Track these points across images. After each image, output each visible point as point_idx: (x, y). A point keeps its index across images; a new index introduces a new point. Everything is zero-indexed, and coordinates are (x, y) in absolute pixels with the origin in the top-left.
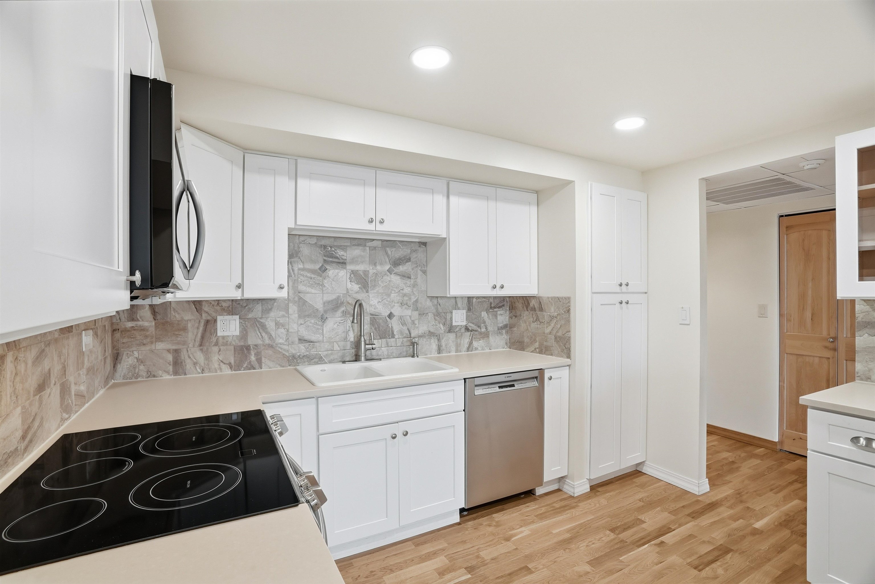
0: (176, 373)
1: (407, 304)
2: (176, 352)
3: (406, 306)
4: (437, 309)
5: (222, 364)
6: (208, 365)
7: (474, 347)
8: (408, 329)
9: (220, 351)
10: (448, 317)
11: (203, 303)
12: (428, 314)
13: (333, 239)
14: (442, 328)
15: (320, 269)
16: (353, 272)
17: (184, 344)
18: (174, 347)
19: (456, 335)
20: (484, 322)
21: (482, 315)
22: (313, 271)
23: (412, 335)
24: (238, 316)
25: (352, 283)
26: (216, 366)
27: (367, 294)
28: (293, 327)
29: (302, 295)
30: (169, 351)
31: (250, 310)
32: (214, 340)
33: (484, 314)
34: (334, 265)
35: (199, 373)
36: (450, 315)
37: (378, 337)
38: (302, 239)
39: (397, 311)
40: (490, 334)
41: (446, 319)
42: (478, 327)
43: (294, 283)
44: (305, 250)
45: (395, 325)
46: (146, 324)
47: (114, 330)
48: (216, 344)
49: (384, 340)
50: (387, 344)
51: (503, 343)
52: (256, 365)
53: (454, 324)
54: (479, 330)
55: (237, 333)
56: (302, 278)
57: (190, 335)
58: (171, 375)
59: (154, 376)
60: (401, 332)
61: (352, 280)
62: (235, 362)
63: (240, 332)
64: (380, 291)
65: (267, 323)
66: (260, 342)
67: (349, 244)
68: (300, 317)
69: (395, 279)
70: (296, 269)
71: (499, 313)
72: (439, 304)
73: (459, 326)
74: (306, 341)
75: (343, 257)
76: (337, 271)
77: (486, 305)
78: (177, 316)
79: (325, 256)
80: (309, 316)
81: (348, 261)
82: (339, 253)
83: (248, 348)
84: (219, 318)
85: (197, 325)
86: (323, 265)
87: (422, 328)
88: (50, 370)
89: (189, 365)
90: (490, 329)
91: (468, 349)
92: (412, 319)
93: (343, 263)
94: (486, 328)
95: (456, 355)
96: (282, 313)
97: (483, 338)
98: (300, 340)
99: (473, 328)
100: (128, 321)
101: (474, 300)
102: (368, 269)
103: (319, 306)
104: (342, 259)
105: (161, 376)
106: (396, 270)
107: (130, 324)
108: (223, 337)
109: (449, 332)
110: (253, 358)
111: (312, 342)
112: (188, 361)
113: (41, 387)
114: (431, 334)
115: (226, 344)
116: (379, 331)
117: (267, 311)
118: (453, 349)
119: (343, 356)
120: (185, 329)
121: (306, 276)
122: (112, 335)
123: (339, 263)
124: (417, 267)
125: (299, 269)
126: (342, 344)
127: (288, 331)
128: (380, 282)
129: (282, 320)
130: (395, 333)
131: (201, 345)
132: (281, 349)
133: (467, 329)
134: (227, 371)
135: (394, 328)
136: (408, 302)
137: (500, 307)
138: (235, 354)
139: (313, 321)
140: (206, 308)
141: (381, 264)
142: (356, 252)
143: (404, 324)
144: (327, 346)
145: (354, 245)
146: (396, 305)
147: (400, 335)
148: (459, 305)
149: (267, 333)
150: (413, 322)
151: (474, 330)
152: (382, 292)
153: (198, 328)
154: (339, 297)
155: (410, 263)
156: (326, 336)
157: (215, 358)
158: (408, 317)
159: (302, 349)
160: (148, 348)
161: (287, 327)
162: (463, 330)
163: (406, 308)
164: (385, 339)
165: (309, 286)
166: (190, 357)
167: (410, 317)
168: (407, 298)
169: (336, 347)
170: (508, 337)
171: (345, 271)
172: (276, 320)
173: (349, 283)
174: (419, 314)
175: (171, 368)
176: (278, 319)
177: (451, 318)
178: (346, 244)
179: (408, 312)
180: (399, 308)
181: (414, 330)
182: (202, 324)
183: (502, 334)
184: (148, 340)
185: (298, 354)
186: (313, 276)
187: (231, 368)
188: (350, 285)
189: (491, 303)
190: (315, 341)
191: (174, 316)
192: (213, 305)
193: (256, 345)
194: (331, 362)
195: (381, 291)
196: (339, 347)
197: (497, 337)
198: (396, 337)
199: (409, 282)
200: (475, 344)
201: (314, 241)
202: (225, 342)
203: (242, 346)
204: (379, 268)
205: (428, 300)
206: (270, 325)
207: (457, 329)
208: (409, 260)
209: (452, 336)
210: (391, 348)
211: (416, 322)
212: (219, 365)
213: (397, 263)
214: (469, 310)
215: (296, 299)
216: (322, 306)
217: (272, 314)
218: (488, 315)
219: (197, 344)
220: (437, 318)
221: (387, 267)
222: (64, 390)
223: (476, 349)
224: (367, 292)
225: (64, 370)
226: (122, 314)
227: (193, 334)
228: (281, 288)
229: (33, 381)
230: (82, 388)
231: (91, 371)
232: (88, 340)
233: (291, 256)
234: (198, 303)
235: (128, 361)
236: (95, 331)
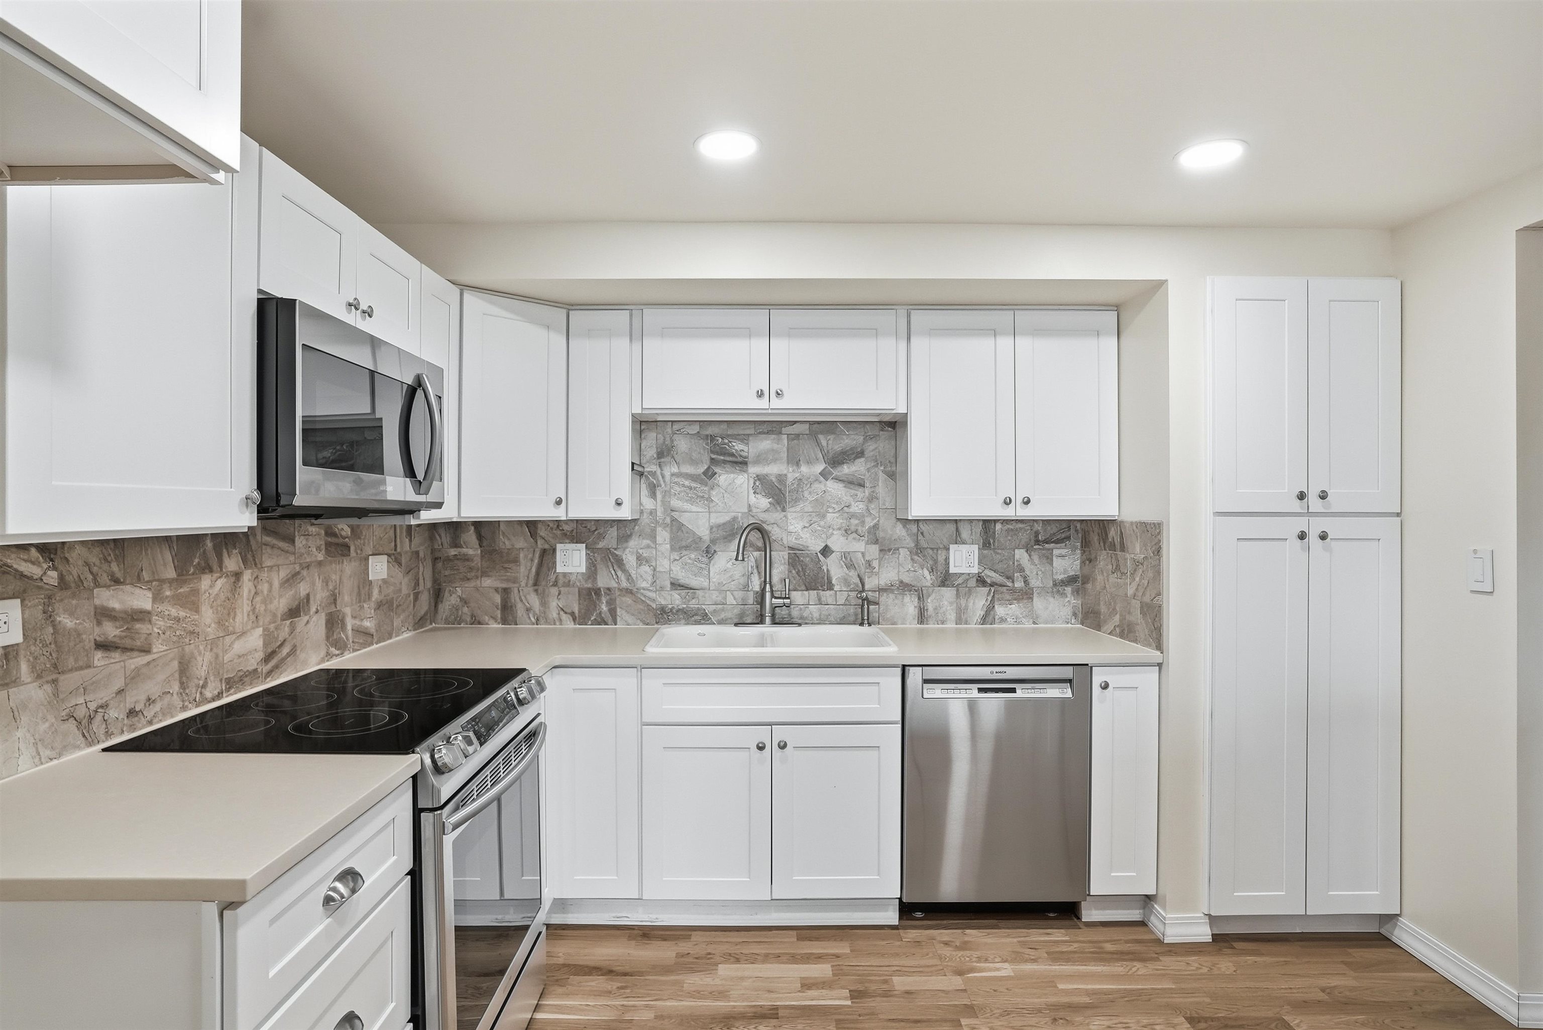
0: (504, 621)
1: (856, 532)
2: (506, 591)
3: (854, 535)
4: (917, 543)
5: (562, 613)
6: (545, 613)
7: (997, 617)
8: (859, 575)
9: (559, 594)
10: (941, 558)
11: (540, 526)
12: (898, 550)
13: (724, 426)
14: (927, 578)
15: (705, 473)
16: (759, 478)
17: (514, 583)
18: (504, 585)
19: (958, 590)
20: (1022, 570)
21: (1017, 557)
22: (693, 478)
23: (867, 587)
24: (585, 545)
25: (757, 496)
26: (555, 615)
27: (784, 513)
28: (664, 564)
29: (675, 515)
30: (496, 590)
31: (601, 537)
32: (552, 577)
33: (1021, 555)
34: (728, 467)
35: (534, 624)
36: (944, 552)
37: (803, 588)
38: (676, 427)
39: (838, 543)
40: (1035, 594)
41: (936, 561)
42: (1008, 578)
43: (664, 497)
44: (682, 444)
45: (834, 568)
46: (471, 552)
47: (436, 559)
48: (555, 584)
49: (813, 593)
50: (819, 599)
51: (1067, 611)
52: (610, 621)
53: (952, 570)
54: (1010, 584)
55: (583, 569)
56: (678, 489)
57: (523, 570)
58: (499, 623)
59: (479, 623)
60: (846, 581)
61: (758, 491)
62: (579, 612)
63: (588, 568)
64: (806, 510)
65: (624, 557)
66: (613, 584)
67: (752, 431)
68: (673, 549)
69: (834, 488)
70: (667, 474)
71: (1056, 552)
72: (922, 533)
73: (963, 574)
74: (682, 586)
75: (743, 454)
76: (732, 476)
77: (1024, 537)
78: (507, 542)
79: (712, 452)
80: (687, 547)
81: (750, 460)
82: (736, 448)
83: (598, 592)
84: (559, 547)
85: (530, 556)
86: (709, 468)
87: (888, 575)
88: (308, 595)
89: (520, 611)
90: (1034, 582)
91: (984, 620)
92: (867, 559)
93: (741, 463)
94: (1026, 582)
95: (957, 629)
96: (646, 542)
97: (1018, 600)
98: (672, 584)
99: (994, 580)
100: (452, 547)
101: (998, 526)
102: (785, 472)
103: (703, 532)
104: (741, 456)
105: (487, 624)
106: (836, 472)
107: (453, 552)
108: (565, 575)
109: (944, 586)
110: (604, 608)
111: (691, 589)
112: (519, 605)
113: (294, 612)
114: (904, 587)
115: (568, 584)
116: (803, 577)
117: (624, 538)
118: (952, 616)
119: (742, 615)
120: (516, 561)
121: (683, 485)
122: (434, 565)
123: (736, 463)
124: (876, 466)
125: (672, 475)
126: (739, 594)
127: (655, 570)
128: (806, 494)
129: (645, 553)
130: (834, 582)
131: (535, 584)
132: (645, 596)
133: (981, 581)
134: (569, 625)
135: (832, 573)
136: (860, 528)
137: (1057, 542)
138: (579, 600)
139: (693, 556)
140: (542, 532)
141: (809, 462)
142: (764, 444)
143: (850, 566)
144: (715, 596)
145: (760, 433)
146: (835, 532)
147: (842, 585)
148: (965, 534)
149: (624, 571)
150: (869, 563)
151: (997, 584)
152: (811, 510)
153: (532, 560)
154: (735, 519)
155: (863, 459)
156: (714, 580)
157: (554, 604)
158: (860, 555)
159: (675, 599)
160: (472, 584)
161: (654, 564)
162: (972, 583)
163: (854, 539)
164: (815, 592)
165: (687, 501)
166: (521, 601)
167: (863, 554)
168: (857, 522)
169: (730, 600)
170: (1080, 602)
171: (746, 475)
172: (638, 552)
173: (752, 496)
174: (881, 550)
175: (498, 613)
176: (640, 551)
177: (947, 560)
178: (748, 432)
179: (858, 546)
180: (842, 539)
181: (870, 579)
182: (537, 555)
183: (1064, 595)
184: (473, 574)
185: (670, 606)
186: (694, 485)
187: (574, 619)
188: (755, 499)
189: (1037, 534)
190: (697, 587)
191: (504, 543)
192: (552, 529)
193: (609, 589)
194: (721, 622)
195: (809, 508)
196: (735, 599)
197: (1051, 599)
198: (836, 588)
199: (860, 493)
200: (1000, 610)
201: (695, 429)
202: (566, 581)
203: (589, 589)
204: (804, 469)
205: (899, 526)
206: (630, 559)
207: (960, 581)
208: (861, 454)
209: (948, 593)
210: (828, 606)
211: (875, 564)
212: (559, 614)
213: (836, 460)
214: (986, 545)
215: (668, 520)
216: (708, 532)
217: (633, 543)
218: (1030, 556)
219: (531, 582)
220: (916, 557)
221: (820, 467)
222: (334, 622)
223: (1003, 620)
224: (784, 510)
225: (334, 599)
226: (445, 538)
227: (525, 569)
228: (619, 504)
229: (281, 604)
230: (368, 624)
231: (386, 606)
232: (379, 568)
233: (660, 455)
234: (532, 525)
235: (450, 600)
236: (395, 558)
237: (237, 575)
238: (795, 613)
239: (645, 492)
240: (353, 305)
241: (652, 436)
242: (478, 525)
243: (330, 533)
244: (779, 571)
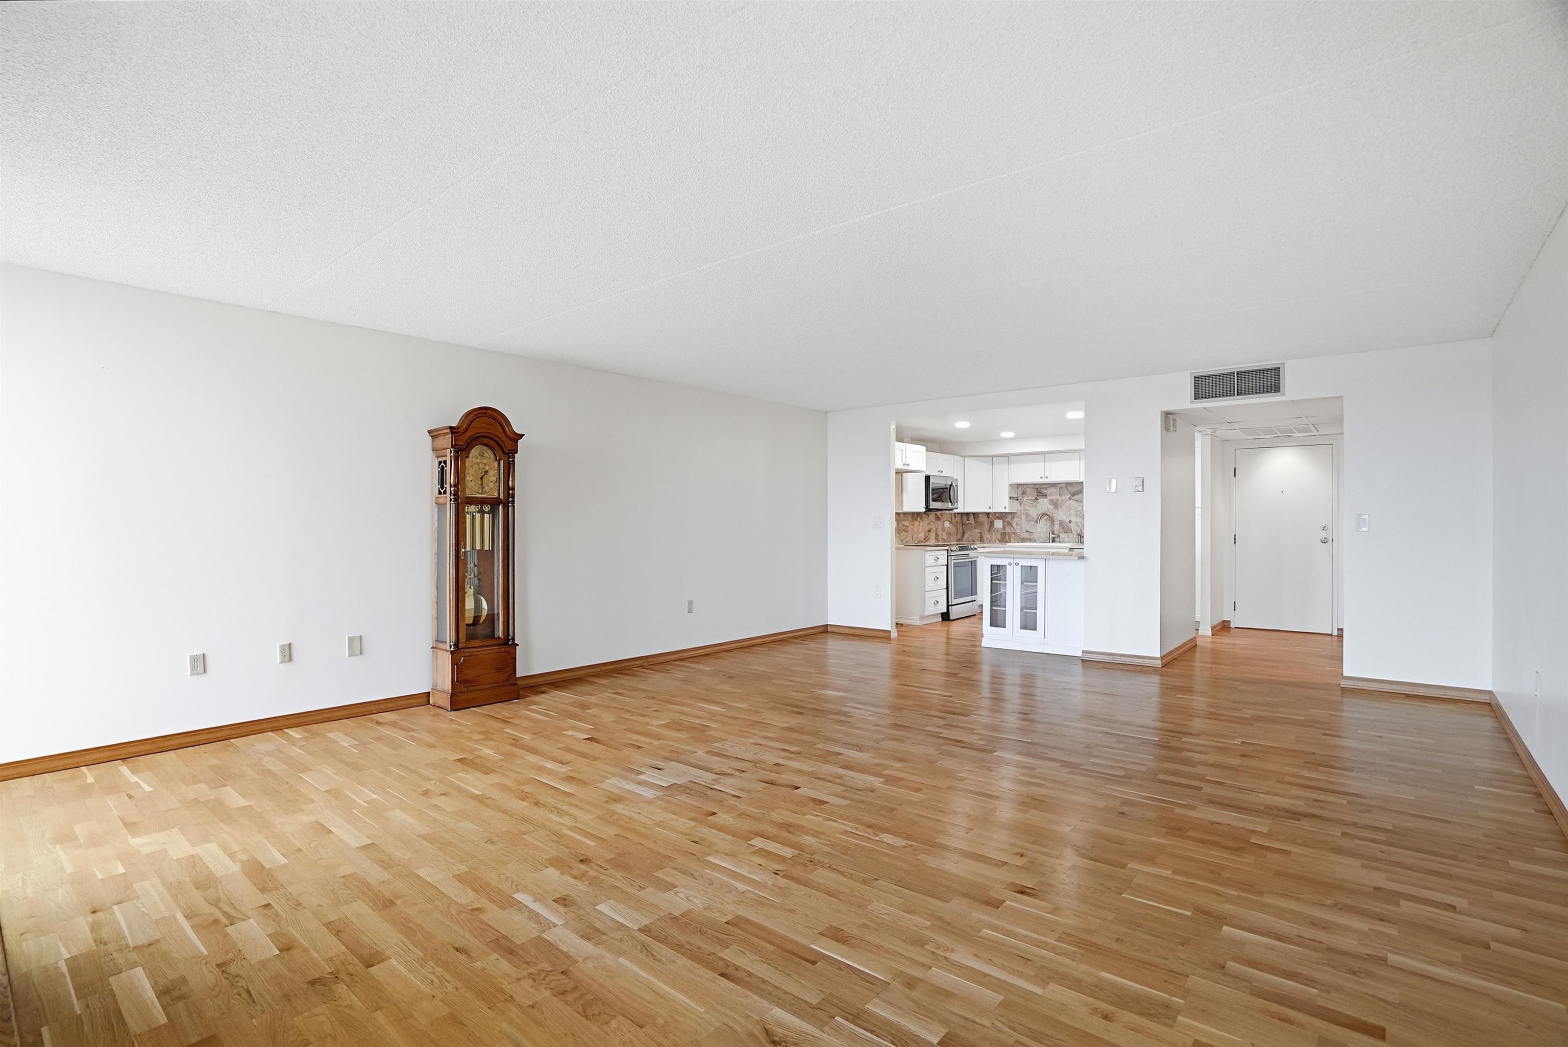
1: (1080, 516)
2: (981, 533)
8: (1080, 529)
9: (994, 534)
13: (1041, 486)
16: (1051, 500)
18: (981, 531)
22: (1032, 500)
25: (1050, 506)
26: (994, 540)
28: (1024, 525)
29: (1027, 511)
30: (979, 533)
31: (1006, 518)
32: (993, 530)
34: (1042, 498)
43: (1023, 506)
44: (1029, 491)
45: (1072, 526)
46: (970, 521)
47: (962, 523)
50: (1069, 536)
52: (1009, 541)
55: (1002, 527)
56: (1027, 504)
57: (985, 528)
58: (979, 542)
60: (1077, 531)
61: (1050, 504)
62: (1000, 539)
64: (1064, 509)
67: (1049, 487)
68: (1026, 521)
69: (1073, 503)
70: (1024, 500)
74: (1029, 532)
75: (1046, 494)
76: (1043, 500)
78: (980, 519)
79: (1037, 493)
80: (1030, 521)
81: (1048, 495)
82: (1044, 492)
83: (1005, 533)
84: (995, 520)
85: (987, 523)
86: (1036, 498)
89: (985, 538)
92: (1083, 524)
93: (1045, 496)
96: (1019, 519)
98: (1026, 531)
102: (1058, 499)
103: (1035, 516)
105: (976, 542)
106: (1073, 498)
107: (967, 522)
108: (997, 528)
110: (1007, 538)
111: (1031, 532)
113: (929, 531)
115: (997, 531)
116: (1064, 529)
117: (1013, 518)
119: (1045, 540)
120: (983, 525)
121: (1029, 503)
122: (963, 526)
125: (1026, 499)
126: (1045, 534)
127: (1021, 527)
128: (1064, 505)
129: (1019, 522)
130: (1073, 531)
132: (1018, 534)
138: (1001, 535)
139: (1032, 523)
140: (989, 516)
142: (1052, 491)
143: (1078, 526)
144: (1038, 534)
146: (1073, 516)
149: (1013, 527)
154: (1044, 512)
156: (1038, 530)
157: (994, 537)
159: (1026, 535)
161: (1021, 525)
164: (1067, 533)
165: (1030, 507)
166: (985, 535)
168: (1080, 513)
171: (1047, 500)
173: (1048, 506)
175: (979, 539)
176: (1017, 522)
178: (1047, 487)
180: (1075, 518)
182: (989, 523)
184: (972, 527)
185: (1025, 537)
186: (1032, 503)
187: (999, 541)
190: (1033, 532)
192: (993, 515)
193: (1009, 532)
194: (1039, 542)
196: (1043, 535)
198: (1073, 533)
203: (1003, 532)
204: (1064, 497)
206: (1014, 524)
215: (1025, 513)
217: (1016, 519)
221: (1068, 497)
222: (937, 535)
224: (1058, 510)
225: (937, 529)
226: (965, 517)
227: (986, 527)
228: (1005, 508)
229: (927, 529)
230: (944, 537)
231: (949, 534)
232: (947, 524)
233: (1022, 494)
234: (988, 514)
235: (967, 536)
236: (951, 522)
237: (919, 522)
238: (1061, 540)
239: (1019, 505)
240: (939, 471)
241: (1020, 489)
242: (974, 514)
243: (936, 515)
244: (1057, 527)
